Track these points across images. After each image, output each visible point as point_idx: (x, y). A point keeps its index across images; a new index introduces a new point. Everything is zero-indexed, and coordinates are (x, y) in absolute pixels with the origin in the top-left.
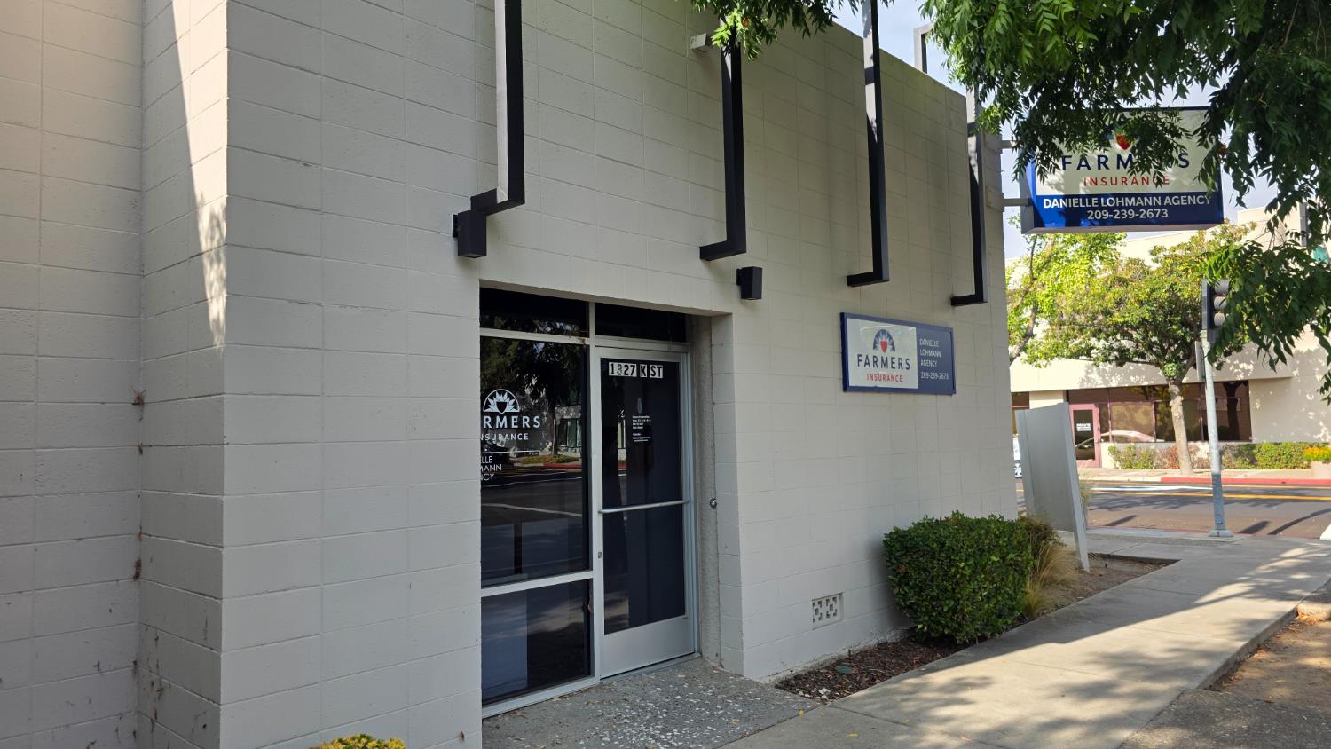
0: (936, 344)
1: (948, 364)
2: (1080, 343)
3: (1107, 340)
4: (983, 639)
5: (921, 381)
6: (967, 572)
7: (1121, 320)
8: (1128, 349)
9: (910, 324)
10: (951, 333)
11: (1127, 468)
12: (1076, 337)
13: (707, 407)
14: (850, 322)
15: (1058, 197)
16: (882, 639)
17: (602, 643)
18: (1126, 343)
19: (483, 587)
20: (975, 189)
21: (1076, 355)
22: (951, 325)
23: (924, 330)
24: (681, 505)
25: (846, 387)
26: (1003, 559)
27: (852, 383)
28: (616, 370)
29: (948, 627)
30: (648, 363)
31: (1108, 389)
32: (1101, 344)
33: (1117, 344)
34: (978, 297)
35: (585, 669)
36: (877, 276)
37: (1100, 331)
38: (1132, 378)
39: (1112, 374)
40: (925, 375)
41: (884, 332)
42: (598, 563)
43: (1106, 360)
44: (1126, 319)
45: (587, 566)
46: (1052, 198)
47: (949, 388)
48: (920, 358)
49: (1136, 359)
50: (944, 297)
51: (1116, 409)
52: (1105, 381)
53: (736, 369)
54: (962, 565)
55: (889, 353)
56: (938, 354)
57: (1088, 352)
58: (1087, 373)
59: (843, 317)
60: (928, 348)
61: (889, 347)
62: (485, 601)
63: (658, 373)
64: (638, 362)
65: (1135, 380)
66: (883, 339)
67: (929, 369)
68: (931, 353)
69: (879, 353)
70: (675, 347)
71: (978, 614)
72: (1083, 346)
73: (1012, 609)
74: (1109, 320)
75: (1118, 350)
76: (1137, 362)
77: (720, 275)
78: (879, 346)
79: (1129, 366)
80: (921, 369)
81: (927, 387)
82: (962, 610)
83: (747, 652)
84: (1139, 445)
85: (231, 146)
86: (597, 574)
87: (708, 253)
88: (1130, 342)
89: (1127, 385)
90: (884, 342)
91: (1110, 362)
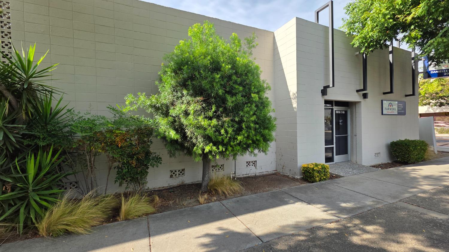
0: (402, 105)
1: (404, 109)
2: (427, 102)
3: (436, 100)
4: (414, 163)
5: (398, 113)
6: (413, 150)
7: (442, 95)
8: (444, 103)
9: (396, 101)
10: (405, 103)
11: (440, 133)
12: (425, 100)
13: (354, 118)
14: (383, 101)
15: (435, 71)
16: (388, 162)
17: (336, 157)
18: (443, 101)
19: (325, 145)
20: (413, 71)
21: (425, 105)
22: (405, 101)
23: (399, 102)
24: (347, 136)
25: (382, 114)
26: (421, 148)
27: (384, 113)
28: (337, 112)
29: (406, 160)
30: (342, 111)
31: (435, 113)
32: (434, 102)
33: (440, 101)
34: (413, 94)
35: (333, 161)
36: (391, 92)
37: (434, 98)
38: (444, 110)
39: (437, 109)
40: (399, 111)
41: (390, 103)
42: (335, 144)
43: (435, 105)
44: (444, 95)
45: (333, 144)
46: (433, 71)
47: (404, 114)
48: (398, 108)
49: (446, 105)
50: (404, 94)
51: (437, 118)
52: (434, 110)
53: (362, 111)
54: (411, 148)
55: (391, 107)
56: (402, 107)
57: (429, 104)
58: (428, 109)
59: (382, 101)
60: (400, 106)
61: (392, 106)
62: (326, 148)
63: (344, 112)
64: (341, 111)
65: (445, 111)
66: (390, 104)
67: (400, 110)
68: (400, 107)
69: (390, 107)
70: (347, 108)
71: (414, 158)
72: (428, 102)
73: (422, 158)
74: (438, 95)
75: (440, 103)
76: (446, 106)
77: (359, 95)
78: (389, 106)
79: (444, 107)
80: (398, 110)
81: (399, 114)
82: (411, 157)
83: (363, 161)
84: (445, 127)
85: (298, 84)
86: (334, 146)
87: (358, 91)
88: (444, 101)
89: (442, 112)
90: (390, 105)
91: (437, 106)
